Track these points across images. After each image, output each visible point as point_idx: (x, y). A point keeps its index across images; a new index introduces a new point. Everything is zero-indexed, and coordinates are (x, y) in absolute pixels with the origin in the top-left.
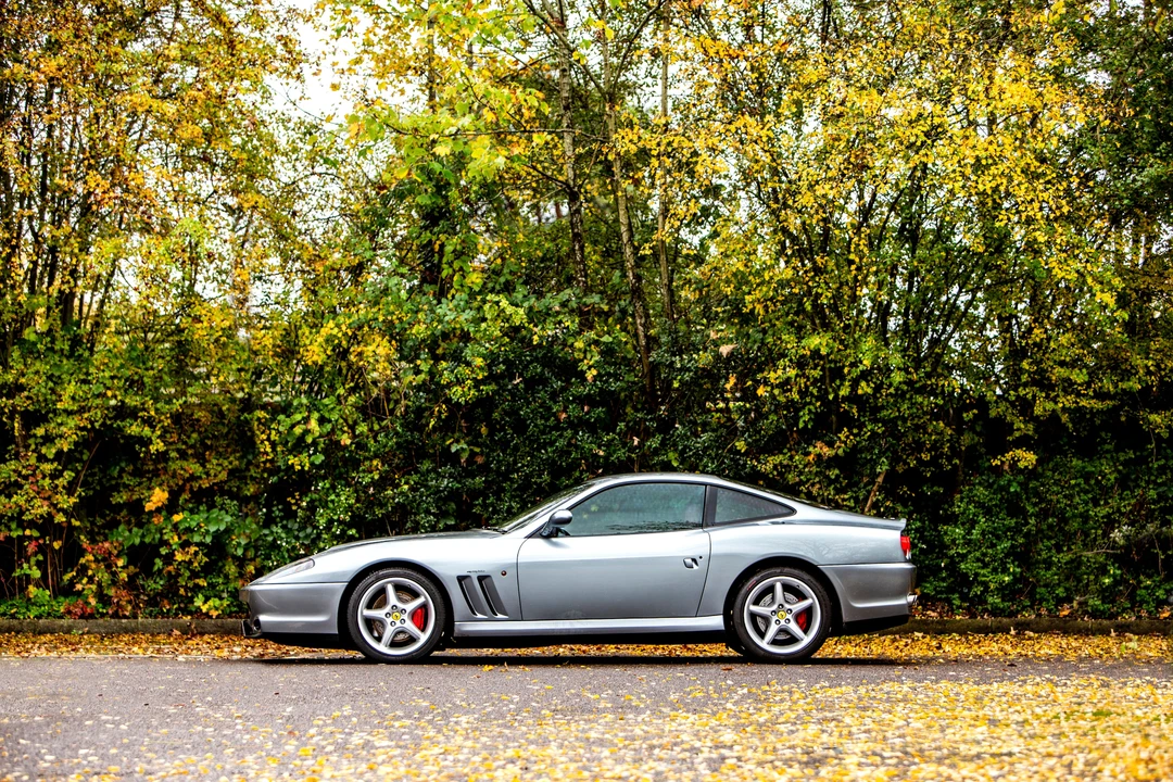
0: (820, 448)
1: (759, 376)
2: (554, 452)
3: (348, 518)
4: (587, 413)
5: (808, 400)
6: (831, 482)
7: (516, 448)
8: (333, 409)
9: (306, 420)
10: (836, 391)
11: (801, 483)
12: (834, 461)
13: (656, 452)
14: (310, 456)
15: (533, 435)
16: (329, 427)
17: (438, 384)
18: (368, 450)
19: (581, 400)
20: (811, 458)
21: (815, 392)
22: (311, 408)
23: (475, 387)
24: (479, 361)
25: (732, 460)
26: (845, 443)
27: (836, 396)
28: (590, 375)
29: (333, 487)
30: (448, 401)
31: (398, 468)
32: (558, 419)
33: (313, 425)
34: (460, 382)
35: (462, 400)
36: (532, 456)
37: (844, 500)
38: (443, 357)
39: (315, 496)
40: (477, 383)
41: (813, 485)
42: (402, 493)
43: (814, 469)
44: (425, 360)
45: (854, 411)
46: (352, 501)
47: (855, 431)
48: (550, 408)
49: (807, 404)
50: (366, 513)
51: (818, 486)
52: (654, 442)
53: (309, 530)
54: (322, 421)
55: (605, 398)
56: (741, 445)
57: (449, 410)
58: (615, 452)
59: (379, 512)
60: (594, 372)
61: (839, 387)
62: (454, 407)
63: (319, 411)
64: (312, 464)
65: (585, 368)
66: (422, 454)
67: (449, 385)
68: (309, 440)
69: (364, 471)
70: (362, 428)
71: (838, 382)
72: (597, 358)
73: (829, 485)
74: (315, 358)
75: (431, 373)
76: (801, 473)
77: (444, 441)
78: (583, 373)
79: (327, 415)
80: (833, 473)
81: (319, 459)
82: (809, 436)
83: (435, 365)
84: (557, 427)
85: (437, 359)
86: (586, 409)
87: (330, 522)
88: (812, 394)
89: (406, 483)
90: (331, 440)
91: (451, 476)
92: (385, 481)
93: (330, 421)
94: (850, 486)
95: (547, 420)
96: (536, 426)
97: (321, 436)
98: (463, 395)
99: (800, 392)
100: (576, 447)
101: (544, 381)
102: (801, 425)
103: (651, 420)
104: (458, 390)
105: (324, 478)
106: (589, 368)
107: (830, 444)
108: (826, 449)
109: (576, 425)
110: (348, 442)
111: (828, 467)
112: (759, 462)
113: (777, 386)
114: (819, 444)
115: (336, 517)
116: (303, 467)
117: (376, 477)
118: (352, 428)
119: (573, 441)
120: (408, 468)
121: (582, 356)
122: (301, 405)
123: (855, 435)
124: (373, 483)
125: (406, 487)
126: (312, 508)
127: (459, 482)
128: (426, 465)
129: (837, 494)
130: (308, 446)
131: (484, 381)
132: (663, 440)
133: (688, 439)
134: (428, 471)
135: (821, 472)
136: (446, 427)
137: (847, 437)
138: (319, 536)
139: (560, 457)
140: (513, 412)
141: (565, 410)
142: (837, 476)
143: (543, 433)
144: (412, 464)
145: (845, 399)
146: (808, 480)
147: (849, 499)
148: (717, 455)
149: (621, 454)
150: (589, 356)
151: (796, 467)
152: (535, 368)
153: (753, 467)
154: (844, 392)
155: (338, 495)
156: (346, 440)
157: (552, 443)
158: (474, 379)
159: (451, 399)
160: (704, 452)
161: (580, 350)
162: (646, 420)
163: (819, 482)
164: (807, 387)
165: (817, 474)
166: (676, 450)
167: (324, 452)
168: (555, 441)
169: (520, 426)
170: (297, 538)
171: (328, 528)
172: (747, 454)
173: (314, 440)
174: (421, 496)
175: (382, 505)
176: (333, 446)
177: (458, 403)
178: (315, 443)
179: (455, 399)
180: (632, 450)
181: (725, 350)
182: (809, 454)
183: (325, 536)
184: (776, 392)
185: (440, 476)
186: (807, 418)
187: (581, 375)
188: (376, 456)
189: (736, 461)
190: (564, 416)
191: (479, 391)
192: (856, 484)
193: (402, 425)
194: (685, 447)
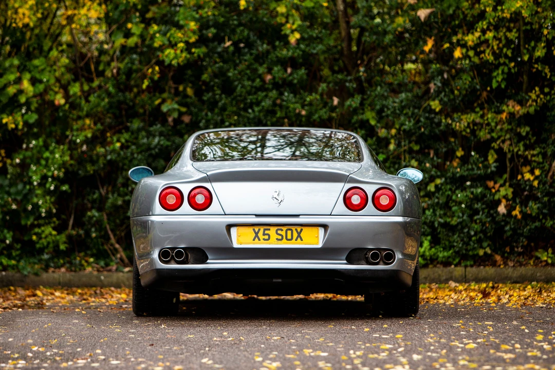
0: (512, 107)
1: (454, 39)
2: (260, 111)
3: (61, 175)
4: (291, 74)
5: (502, 61)
6: (520, 138)
7: (224, 109)
8: (43, 70)
9: (19, 81)
10: (531, 52)
11: (493, 140)
12: (526, 119)
13: (355, 111)
14: (23, 115)
15: (240, 96)
16: (41, 87)
17: (150, 47)
18: (81, 109)
19: (284, 63)
20: (504, 116)
21: (509, 53)
22: (22, 69)
23: (186, 50)
24: (193, 25)
25: (427, 118)
26: (536, 101)
27: (530, 58)
28: (294, 38)
29: (46, 146)
30: (160, 63)
31: (110, 127)
32: (263, 81)
33: (26, 84)
34: (173, 45)
35: (174, 62)
36: (239, 115)
37: (533, 156)
38: (154, 20)
39: (29, 154)
40: (189, 46)
41: (503, 142)
42: (114, 151)
43: (506, 126)
44: (136, 24)
45: (547, 70)
46: (67, 158)
47: (546, 90)
48: (256, 70)
49: (500, 64)
50: (79, 169)
51: (508, 142)
52: (354, 102)
53: (20, 187)
54: (34, 81)
55: (306, 61)
56: (435, 105)
57: (161, 72)
58: (316, 111)
59: (90, 168)
60: (297, 36)
61: (534, 49)
62: (165, 68)
63: (30, 72)
64: (26, 123)
65: (288, 32)
66: (132, 113)
67: (162, 48)
68: (23, 99)
69: (77, 130)
70: (75, 89)
71: (533, 44)
72: (299, 22)
73: (519, 142)
74: (26, 20)
75: (142, 36)
76: (492, 131)
77: (153, 102)
78: (286, 36)
79: (38, 76)
80: (524, 130)
81: (33, 118)
82: (500, 96)
83: (146, 28)
84: (262, 88)
85: (147, 23)
86: (289, 70)
87: (44, 178)
88: (506, 56)
89: (118, 141)
90: (44, 100)
91: (161, 134)
92: (98, 139)
93: (41, 82)
94: (538, 142)
95: (253, 81)
96: (243, 86)
97: (34, 96)
98: (176, 57)
99: (494, 53)
100: (281, 106)
101: (250, 45)
102: (495, 85)
103: (350, 81)
104: (170, 52)
105: (36, 137)
106: (293, 31)
107: (521, 103)
108: (518, 108)
109: (280, 86)
110: (62, 101)
111: (519, 125)
112: (453, 120)
113: (472, 48)
114: (511, 103)
115: (50, 174)
116: (17, 126)
117: (89, 135)
118: (65, 88)
119: (278, 101)
120: (119, 127)
121: (284, 20)
122: (11, 66)
123: (546, 95)
124: (87, 141)
125: (118, 145)
126: (24, 166)
127: (168, 140)
128: (136, 124)
129: (525, 150)
130: (20, 106)
131: (195, 45)
132: (363, 100)
133: (386, 98)
134: (139, 130)
135: (511, 130)
136: (156, 88)
137: (538, 96)
138: (31, 191)
139: (266, 116)
140: (221, 74)
141: (270, 71)
142: (528, 133)
143: (249, 93)
144: (122, 123)
145: (538, 60)
146: (499, 137)
147: (537, 155)
148: (413, 113)
149: (324, 113)
150: (291, 21)
151: (488, 124)
152: (242, 31)
153: (448, 125)
154: (540, 53)
155: (52, 153)
156: (60, 100)
157: (258, 103)
158: (187, 43)
159: (163, 61)
160: (402, 112)
161: (282, 14)
162: (346, 81)
163: (510, 139)
164: (501, 49)
165: (507, 131)
166: (372, 110)
167: (37, 111)
168: (261, 102)
169: (228, 88)
170: (9, 194)
171: (42, 184)
172: (441, 112)
173: (27, 99)
174: (132, 154)
175: (93, 162)
176: (45, 105)
177: (170, 65)
178: (28, 103)
179: (167, 61)
180: (333, 109)
181: (423, 13)
182: (502, 112)
183: (39, 192)
184: (471, 53)
185: (150, 135)
186: (499, 79)
187: (285, 39)
188: (87, 116)
189: (431, 120)
190: (269, 77)
191: (190, 53)
192: (545, 141)
193: (114, 86)
194: (383, 106)
